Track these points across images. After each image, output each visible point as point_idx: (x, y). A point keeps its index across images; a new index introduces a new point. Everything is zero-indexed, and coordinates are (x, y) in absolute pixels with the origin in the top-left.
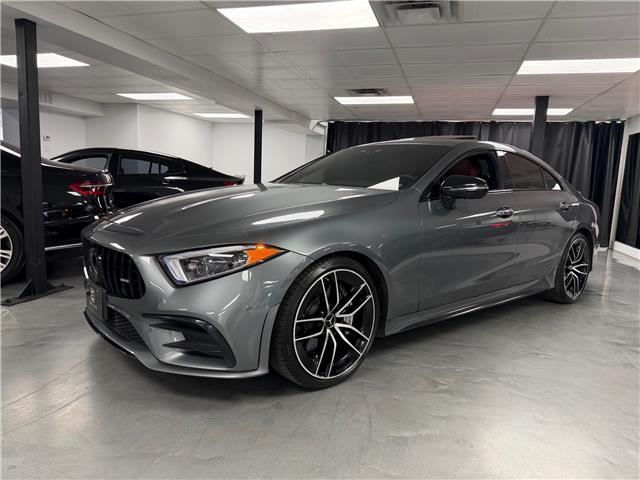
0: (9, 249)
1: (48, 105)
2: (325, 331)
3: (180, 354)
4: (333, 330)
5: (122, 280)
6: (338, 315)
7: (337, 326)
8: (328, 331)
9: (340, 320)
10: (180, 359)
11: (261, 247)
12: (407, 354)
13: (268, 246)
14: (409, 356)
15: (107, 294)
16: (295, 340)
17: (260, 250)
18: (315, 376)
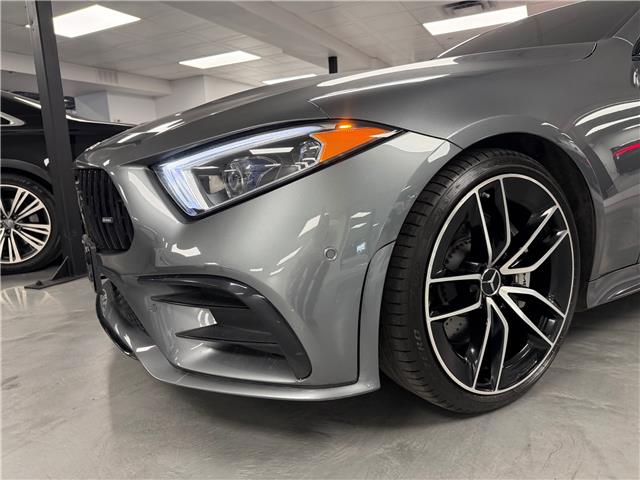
0: (46, 223)
1: (114, 84)
2: (484, 302)
3: (209, 351)
4: (498, 299)
5: (104, 220)
6: (505, 270)
7: (504, 291)
8: (490, 301)
9: (509, 280)
10: (210, 359)
11: (344, 127)
12: (617, 339)
13: (361, 123)
14: (622, 344)
15: (98, 250)
16: (429, 320)
17: (346, 132)
18: (473, 390)
